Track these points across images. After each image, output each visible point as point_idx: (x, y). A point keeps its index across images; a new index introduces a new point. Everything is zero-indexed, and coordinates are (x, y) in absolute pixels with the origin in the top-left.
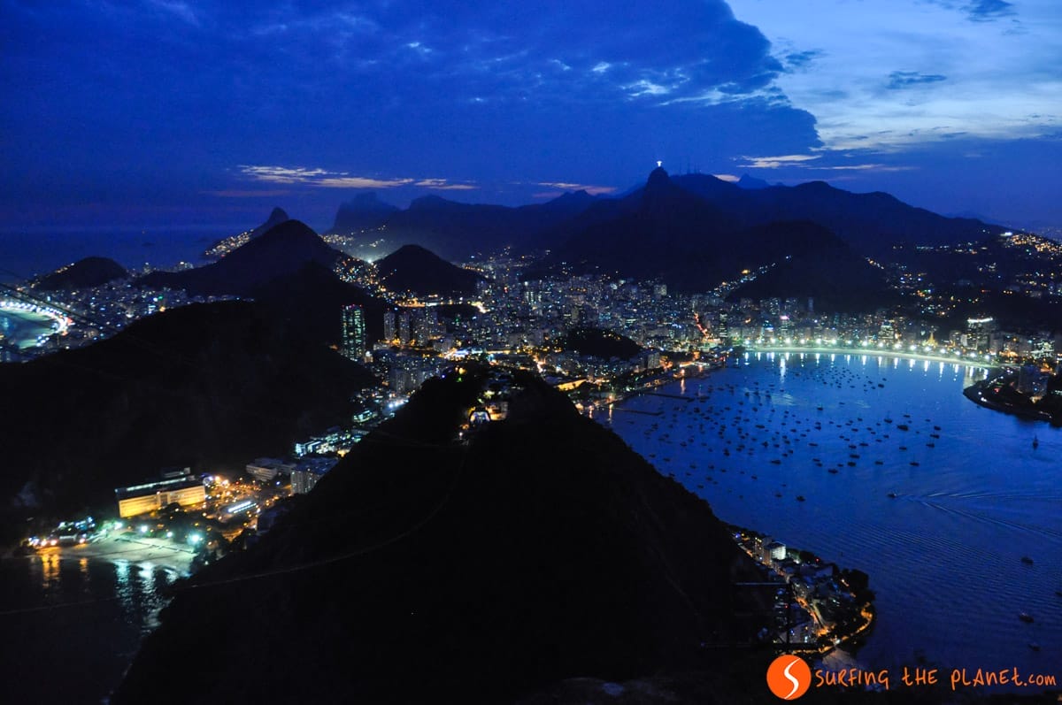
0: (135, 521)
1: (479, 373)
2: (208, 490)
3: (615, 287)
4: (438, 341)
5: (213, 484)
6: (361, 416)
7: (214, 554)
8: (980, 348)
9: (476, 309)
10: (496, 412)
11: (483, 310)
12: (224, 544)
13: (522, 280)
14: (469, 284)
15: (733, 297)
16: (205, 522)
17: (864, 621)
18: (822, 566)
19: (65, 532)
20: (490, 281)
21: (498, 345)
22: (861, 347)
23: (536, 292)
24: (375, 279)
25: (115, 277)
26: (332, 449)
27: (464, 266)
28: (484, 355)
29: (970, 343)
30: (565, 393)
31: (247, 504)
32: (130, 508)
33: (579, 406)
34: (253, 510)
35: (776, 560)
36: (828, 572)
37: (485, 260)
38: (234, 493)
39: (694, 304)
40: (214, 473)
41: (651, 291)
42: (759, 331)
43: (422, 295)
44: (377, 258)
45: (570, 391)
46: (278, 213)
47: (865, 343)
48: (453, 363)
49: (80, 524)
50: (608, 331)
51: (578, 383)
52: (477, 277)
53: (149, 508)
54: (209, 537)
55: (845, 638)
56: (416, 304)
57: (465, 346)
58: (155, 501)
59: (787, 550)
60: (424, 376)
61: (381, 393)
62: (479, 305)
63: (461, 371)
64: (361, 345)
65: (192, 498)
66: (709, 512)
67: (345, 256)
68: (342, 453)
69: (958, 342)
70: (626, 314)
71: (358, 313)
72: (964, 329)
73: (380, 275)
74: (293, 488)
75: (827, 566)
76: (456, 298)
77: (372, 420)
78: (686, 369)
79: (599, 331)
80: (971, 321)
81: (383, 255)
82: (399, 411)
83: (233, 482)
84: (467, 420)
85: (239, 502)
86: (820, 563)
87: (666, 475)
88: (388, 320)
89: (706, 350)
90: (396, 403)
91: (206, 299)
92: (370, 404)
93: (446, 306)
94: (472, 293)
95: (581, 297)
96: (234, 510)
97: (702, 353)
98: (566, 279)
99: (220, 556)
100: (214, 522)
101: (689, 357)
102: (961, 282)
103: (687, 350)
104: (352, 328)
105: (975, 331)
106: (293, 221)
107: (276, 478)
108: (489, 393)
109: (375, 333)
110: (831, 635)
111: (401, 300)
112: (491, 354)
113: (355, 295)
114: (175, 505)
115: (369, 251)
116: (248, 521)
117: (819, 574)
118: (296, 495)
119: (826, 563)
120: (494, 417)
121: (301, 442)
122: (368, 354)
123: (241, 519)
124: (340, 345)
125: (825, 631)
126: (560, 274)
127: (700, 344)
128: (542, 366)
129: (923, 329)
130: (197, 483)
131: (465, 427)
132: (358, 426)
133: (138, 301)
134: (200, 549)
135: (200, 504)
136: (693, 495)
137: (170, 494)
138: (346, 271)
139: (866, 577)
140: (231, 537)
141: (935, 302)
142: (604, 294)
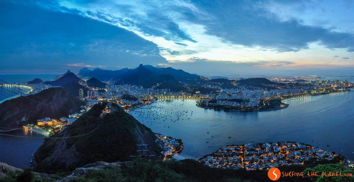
0: (40, 126)
1: (105, 103)
2: (53, 122)
3: (133, 87)
4: (98, 97)
5: (54, 121)
6: (82, 111)
7: (53, 134)
8: (198, 97)
9: (105, 91)
10: (108, 111)
11: (107, 91)
12: (55, 132)
13: (115, 85)
14: (104, 85)
15: (155, 89)
16: (52, 128)
17: (181, 148)
18: (173, 139)
19: (29, 126)
20: (108, 85)
21: (110, 98)
22: (179, 98)
23: (117, 88)
24: (86, 84)
25: (40, 82)
26: (76, 117)
27: (103, 82)
28: (107, 100)
29: (197, 96)
30: (123, 108)
31: (59, 126)
32: (40, 124)
33: (125, 110)
34: (60, 127)
35: (164, 139)
36: (174, 140)
37: (108, 81)
38: (57, 123)
39: (148, 90)
40: (54, 119)
41: (140, 87)
42: (160, 95)
43: (95, 88)
44: (87, 80)
45: (124, 107)
46: (69, 71)
47: (179, 97)
48: (100, 101)
49: (31, 125)
50: (131, 95)
51: (125, 106)
52: (106, 84)
53: (43, 124)
54: (52, 131)
55: (178, 151)
56: (94, 89)
57: (103, 98)
58: (43, 123)
59: (167, 137)
60: (95, 104)
61: (86, 107)
62: (106, 90)
63: (102, 103)
64: (82, 97)
65: (50, 123)
66: (151, 131)
67: (80, 79)
68: (78, 118)
69: (195, 96)
70: (135, 92)
71: (82, 91)
72: (195, 93)
73: (87, 83)
74: (68, 123)
75: (174, 139)
76: (102, 88)
77: (84, 112)
78: (147, 103)
79: (130, 96)
80: (196, 92)
81: (88, 79)
82: (89, 110)
83: (57, 121)
84: (102, 113)
85: (58, 125)
86: (173, 138)
87: (142, 124)
88: (88, 92)
89: (150, 99)
90: (89, 109)
91: (55, 86)
92: (84, 108)
93: (100, 90)
94: (105, 87)
95: (126, 88)
96: (57, 126)
97: (150, 100)
98: (123, 85)
99: (54, 134)
100: (53, 128)
101: (147, 101)
102: (194, 85)
103: (147, 99)
104: (81, 93)
105: (197, 94)
106: (71, 73)
107: (65, 121)
108: (107, 107)
109: (85, 94)
110: (175, 151)
111: (91, 88)
112: (108, 100)
113: (82, 87)
114: (47, 124)
115: (85, 79)
116: (59, 129)
117: (173, 141)
118: (68, 125)
119: (174, 138)
120: (108, 112)
121: (70, 115)
122: (84, 98)
123: (58, 128)
124: (79, 97)
125: (174, 151)
126: (122, 84)
127: (149, 98)
128: (118, 102)
129: (189, 94)
130: (51, 121)
131: (102, 114)
132: (81, 113)
133: (44, 87)
134: (51, 133)
135: (51, 124)
136: (148, 128)
137: (46, 122)
138: (80, 82)
139: (181, 140)
140: (56, 131)
141: (190, 89)
142: (131, 88)
